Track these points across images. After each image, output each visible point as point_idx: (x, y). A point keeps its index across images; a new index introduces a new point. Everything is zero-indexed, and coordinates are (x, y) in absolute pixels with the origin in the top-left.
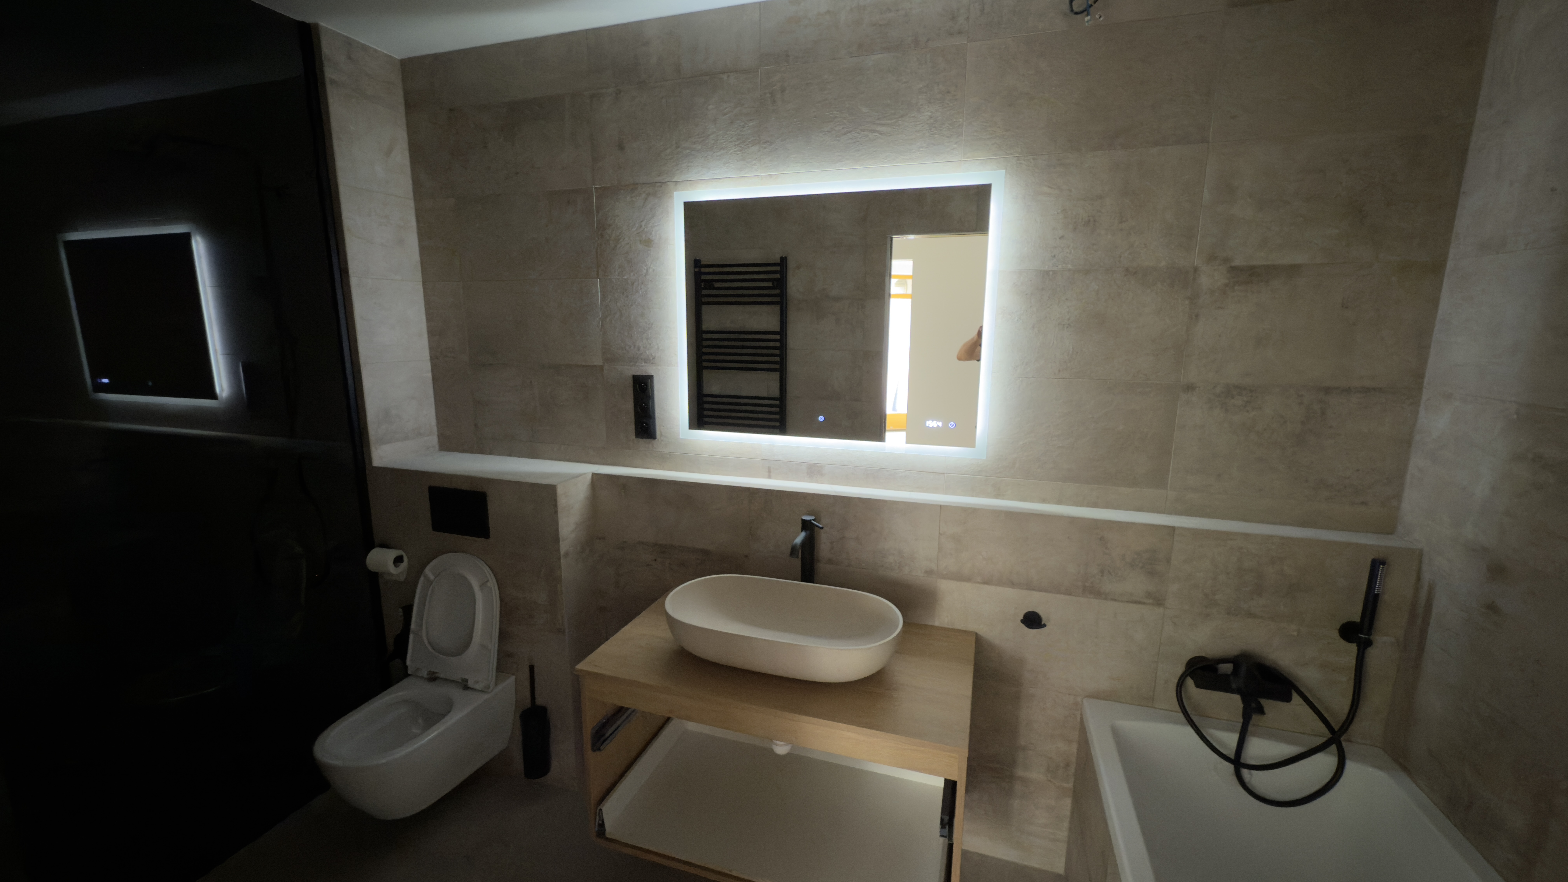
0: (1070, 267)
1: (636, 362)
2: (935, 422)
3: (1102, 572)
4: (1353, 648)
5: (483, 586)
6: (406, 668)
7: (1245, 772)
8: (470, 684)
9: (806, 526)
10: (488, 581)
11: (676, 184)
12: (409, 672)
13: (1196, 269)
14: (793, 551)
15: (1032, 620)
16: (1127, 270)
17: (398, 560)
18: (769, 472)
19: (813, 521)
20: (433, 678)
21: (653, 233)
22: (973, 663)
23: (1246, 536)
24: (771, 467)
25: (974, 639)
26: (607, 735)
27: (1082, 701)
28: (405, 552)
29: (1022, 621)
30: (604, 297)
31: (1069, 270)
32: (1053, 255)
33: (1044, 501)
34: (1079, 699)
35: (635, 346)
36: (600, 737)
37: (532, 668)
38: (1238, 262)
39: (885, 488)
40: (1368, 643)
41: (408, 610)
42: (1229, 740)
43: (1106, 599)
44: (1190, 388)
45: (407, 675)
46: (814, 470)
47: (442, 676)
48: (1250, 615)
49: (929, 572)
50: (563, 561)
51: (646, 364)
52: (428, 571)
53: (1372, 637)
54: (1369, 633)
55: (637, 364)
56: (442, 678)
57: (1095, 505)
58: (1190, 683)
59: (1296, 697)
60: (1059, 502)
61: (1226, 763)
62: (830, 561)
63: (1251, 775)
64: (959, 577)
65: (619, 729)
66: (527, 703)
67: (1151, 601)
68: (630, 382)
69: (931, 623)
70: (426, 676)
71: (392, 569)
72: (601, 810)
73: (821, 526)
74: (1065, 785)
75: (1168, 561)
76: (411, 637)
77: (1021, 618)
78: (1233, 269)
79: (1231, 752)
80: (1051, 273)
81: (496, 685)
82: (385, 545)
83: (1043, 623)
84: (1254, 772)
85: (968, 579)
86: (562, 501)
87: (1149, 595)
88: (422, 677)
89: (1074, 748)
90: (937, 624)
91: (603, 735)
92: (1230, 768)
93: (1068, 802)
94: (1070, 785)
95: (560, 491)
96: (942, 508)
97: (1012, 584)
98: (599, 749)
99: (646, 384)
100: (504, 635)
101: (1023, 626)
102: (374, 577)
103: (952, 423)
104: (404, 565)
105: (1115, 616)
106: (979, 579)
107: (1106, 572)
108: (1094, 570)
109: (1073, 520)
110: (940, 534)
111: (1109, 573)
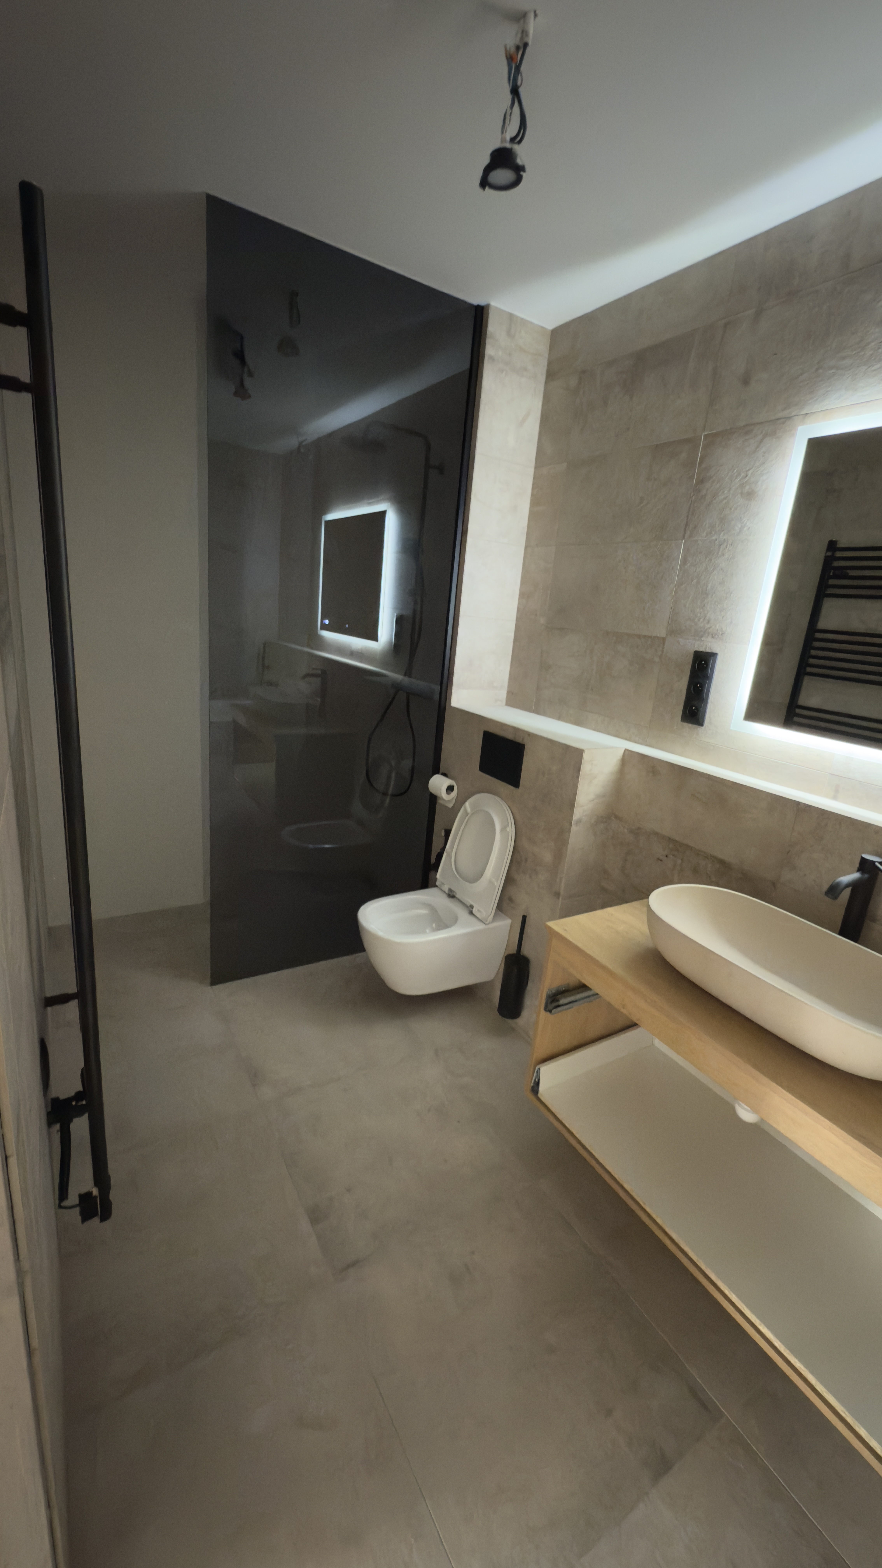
1: (702, 636)
5: (503, 829)
6: (436, 878)
8: (474, 911)
11: (804, 417)
12: (437, 884)
17: (450, 789)
18: (837, 791)
19: (877, 864)
20: (451, 895)
21: (760, 483)
24: (839, 786)
28: (457, 784)
35: (704, 618)
36: (554, 1001)
37: (524, 918)
41: (448, 833)
45: (435, 886)
50: (574, 828)
51: (712, 639)
52: (467, 804)
55: (703, 639)
56: (457, 898)
68: (690, 658)
70: (447, 891)
71: (443, 794)
72: (539, 1069)
81: (494, 920)
82: (445, 775)
86: (586, 768)
88: (444, 891)
91: (558, 1001)
95: (586, 757)
98: (550, 1011)
99: (707, 663)
100: (509, 880)
102: (431, 797)
104: (454, 794)
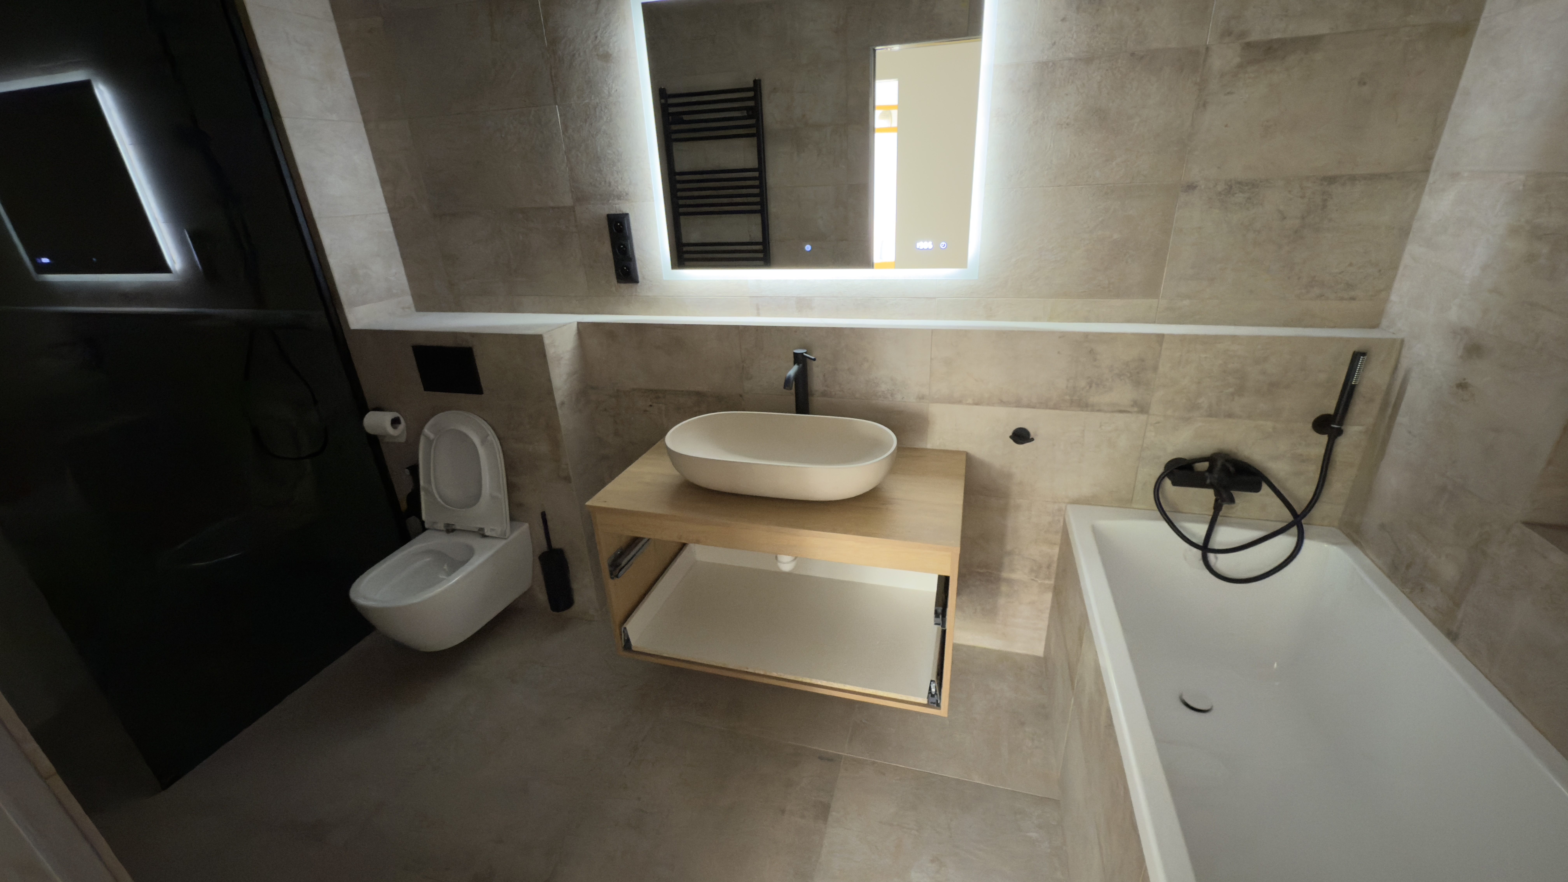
0: (1071, 55)
1: (609, 201)
2: (926, 243)
3: (1090, 385)
4: (1324, 439)
5: (484, 441)
6: (423, 523)
7: (1211, 557)
8: (487, 532)
9: (799, 359)
10: (488, 435)
12: (426, 526)
13: (1207, 49)
14: (787, 383)
15: (1021, 436)
16: (1133, 54)
17: (395, 422)
18: (758, 309)
19: (805, 354)
20: (450, 529)
21: (611, 45)
22: (964, 478)
23: (1234, 338)
24: (759, 303)
25: (964, 457)
26: (624, 563)
27: (1066, 507)
28: (401, 415)
29: (1011, 437)
30: (566, 128)
31: (1070, 59)
32: (1053, 42)
33: (1035, 319)
34: (1063, 506)
35: (605, 182)
36: (616, 566)
37: (543, 515)
38: (1254, 37)
39: (876, 318)
40: (1340, 432)
41: (414, 470)
42: (1198, 530)
43: (1093, 410)
44: (1191, 187)
45: (424, 529)
46: (803, 304)
47: (458, 527)
48: (1230, 415)
49: (922, 398)
50: (560, 412)
51: (619, 201)
52: (426, 431)
53: (1343, 428)
54: (1341, 423)
55: (610, 201)
56: (459, 530)
57: (1087, 320)
58: (1167, 482)
59: (1265, 488)
60: (1051, 319)
61: (1195, 550)
62: (824, 394)
63: (1216, 558)
64: (951, 400)
65: (634, 558)
66: (544, 547)
67: (1136, 409)
68: (605, 223)
69: (924, 447)
70: (443, 528)
71: (390, 430)
72: (625, 628)
73: (813, 358)
74: (1047, 582)
75: (1155, 369)
76: (422, 494)
77: (1011, 434)
78: (1248, 45)
79: (1200, 541)
80: (1051, 64)
81: (512, 531)
82: (379, 409)
83: (1031, 437)
84: (1220, 556)
85: (960, 402)
86: (550, 351)
87: (1135, 403)
88: (440, 530)
89: (1056, 550)
90: (929, 446)
91: (620, 564)
92: (1198, 553)
93: (1049, 596)
94: (1052, 582)
95: (547, 341)
96: (933, 332)
97: (1002, 403)
98: (617, 576)
99: (622, 224)
100: (512, 487)
101: (1011, 441)
102: (374, 441)
103: (943, 243)
104: (402, 426)
105: (1101, 426)
106: (970, 401)
107: (1094, 385)
108: (1083, 383)
109: (1063, 335)
110: (931, 359)
111: (1097, 385)
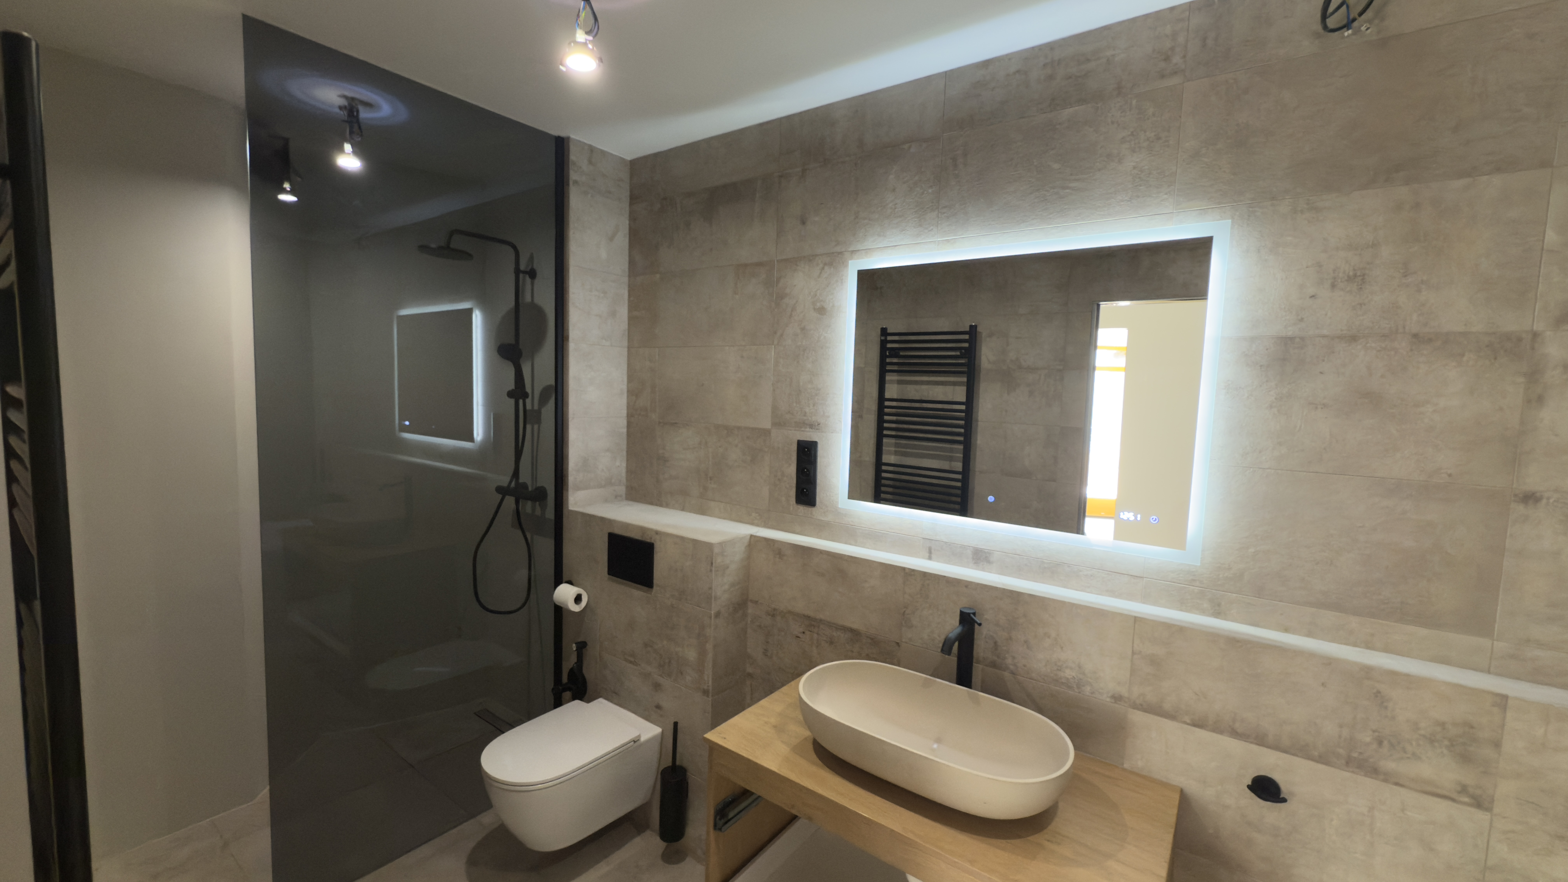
0: (1327, 332)
1: (802, 427)
2: (1132, 513)
3: (1379, 742)
9: (965, 618)
11: (852, 253)
13: (1536, 335)
14: (947, 643)
15: (1266, 789)
16: (1416, 336)
17: (578, 598)
18: (930, 552)
19: (972, 615)
21: (828, 301)
22: (1173, 830)
24: (930, 547)
25: (1176, 797)
28: (584, 591)
29: (1250, 787)
30: (778, 363)
32: (1298, 317)
35: (801, 412)
37: (676, 725)
41: (580, 646)
43: (1386, 781)
44: (1530, 498)
49: (1117, 698)
51: (811, 430)
60: (1310, 634)
64: (1159, 711)
66: (669, 761)
67: (1466, 800)
68: (795, 447)
69: (1118, 764)
73: (981, 621)
75: (1497, 744)
77: (1249, 782)
82: (570, 582)
83: (1282, 796)
85: (1172, 717)
86: (717, 563)
87: (1464, 789)
90: (1126, 766)
95: (717, 550)
96: (1137, 620)
97: (1236, 733)
98: (720, 829)
99: (811, 450)
101: (1251, 793)
103: (1155, 517)
104: (582, 603)
105: (1403, 810)
106: (1187, 719)
107: (1386, 743)
108: (1366, 737)
109: (1329, 662)
110: (1133, 653)
111: (1392, 746)
